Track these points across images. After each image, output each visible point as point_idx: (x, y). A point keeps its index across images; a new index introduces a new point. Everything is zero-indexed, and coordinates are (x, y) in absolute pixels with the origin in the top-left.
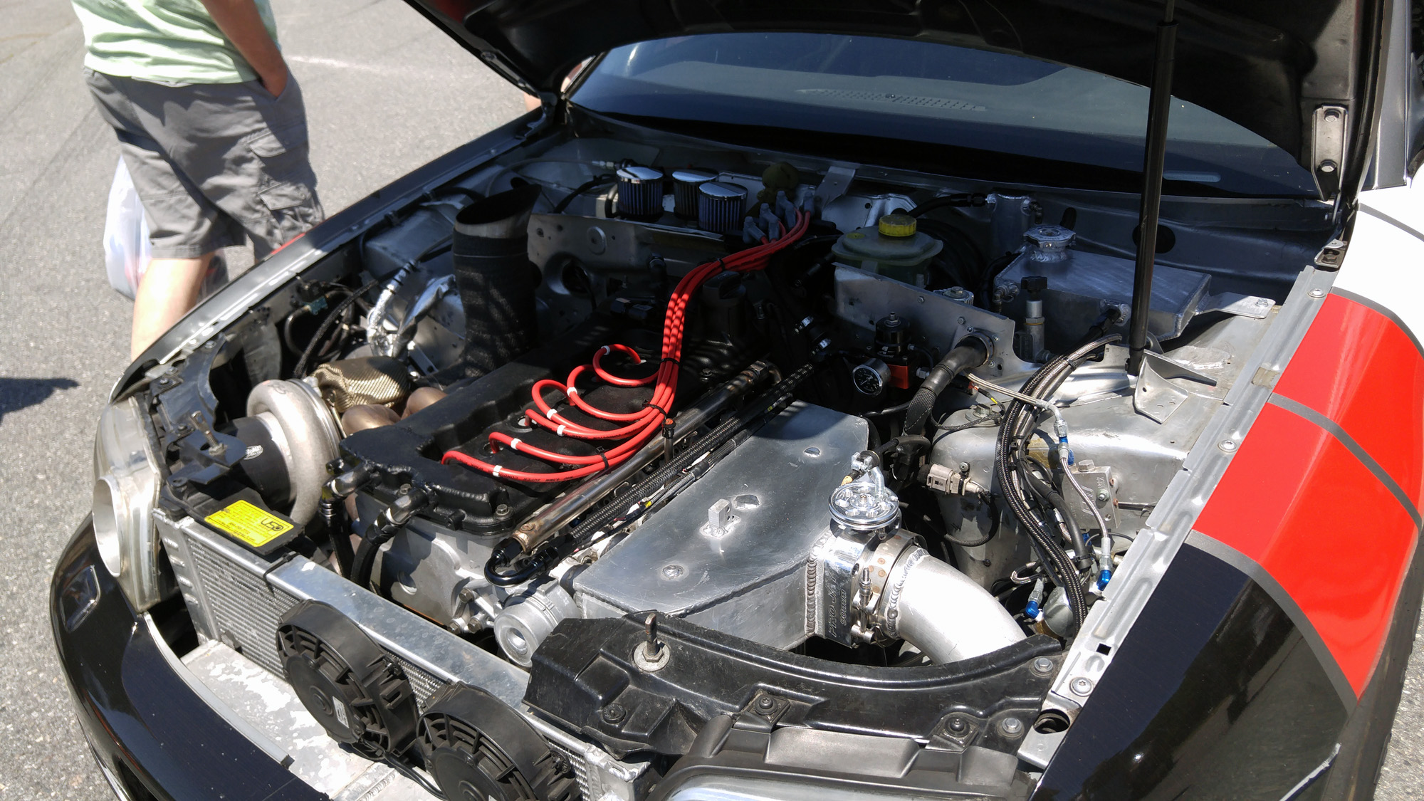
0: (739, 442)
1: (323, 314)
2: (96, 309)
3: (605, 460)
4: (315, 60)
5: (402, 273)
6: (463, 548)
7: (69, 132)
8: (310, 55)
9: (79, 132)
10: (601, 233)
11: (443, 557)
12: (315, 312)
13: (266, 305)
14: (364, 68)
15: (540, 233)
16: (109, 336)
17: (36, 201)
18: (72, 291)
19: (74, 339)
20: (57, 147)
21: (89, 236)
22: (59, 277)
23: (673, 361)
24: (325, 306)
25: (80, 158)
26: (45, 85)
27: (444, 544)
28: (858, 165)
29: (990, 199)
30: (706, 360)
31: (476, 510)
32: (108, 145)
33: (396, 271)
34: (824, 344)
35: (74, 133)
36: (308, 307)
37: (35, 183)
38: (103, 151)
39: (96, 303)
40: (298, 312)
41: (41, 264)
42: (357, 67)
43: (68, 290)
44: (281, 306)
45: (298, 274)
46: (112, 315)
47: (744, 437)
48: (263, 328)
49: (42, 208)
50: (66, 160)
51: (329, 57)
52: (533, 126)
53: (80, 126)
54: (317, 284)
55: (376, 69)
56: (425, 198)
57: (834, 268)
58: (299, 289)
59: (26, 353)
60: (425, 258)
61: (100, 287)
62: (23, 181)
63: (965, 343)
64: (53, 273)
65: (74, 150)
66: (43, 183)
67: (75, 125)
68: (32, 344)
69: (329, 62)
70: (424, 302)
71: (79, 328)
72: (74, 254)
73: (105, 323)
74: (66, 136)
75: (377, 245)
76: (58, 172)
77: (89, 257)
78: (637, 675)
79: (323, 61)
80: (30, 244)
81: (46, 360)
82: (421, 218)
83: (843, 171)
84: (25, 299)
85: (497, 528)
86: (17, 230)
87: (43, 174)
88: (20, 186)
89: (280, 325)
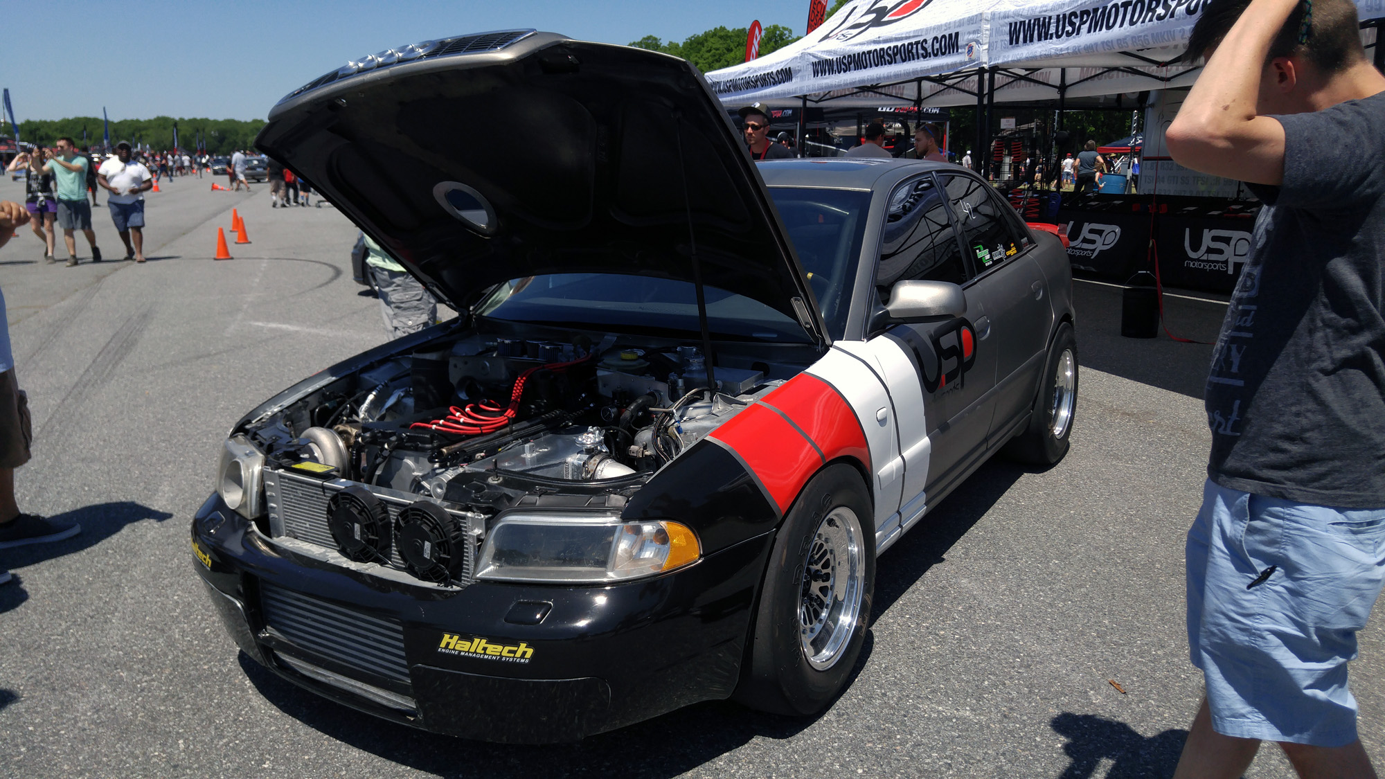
0: (544, 435)
1: (335, 409)
2: (129, 470)
3: (481, 430)
4: (273, 325)
5: (380, 386)
6: (416, 461)
7: (83, 370)
8: (269, 322)
9: (91, 369)
10: (488, 364)
11: (408, 466)
12: (331, 408)
13: (307, 399)
14: (314, 331)
15: (455, 366)
16: (141, 484)
17: (67, 411)
18: (108, 460)
19: (116, 485)
20: (76, 379)
21: (114, 431)
22: (97, 454)
23: (517, 402)
24: (336, 405)
25: (96, 385)
26: (54, 340)
27: (409, 462)
28: (618, 335)
29: (678, 349)
30: (533, 406)
31: (424, 441)
32: (116, 378)
33: (377, 386)
34: (592, 405)
35: (87, 370)
36: (327, 404)
37: (63, 400)
38: (113, 382)
39: (128, 467)
40: (323, 406)
41: (82, 447)
42: (307, 330)
43: (105, 460)
44: (313, 401)
45: (324, 387)
46: (141, 473)
47: (547, 433)
48: (304, 412)
49: (73, 415)
50: (85, 387)
51: (284, 323)
52: (453, 326)
53: (90, 366)
54: (333, 393)
55: (324, 332)
56: (392, 356)
57: (596, 370)
58: (324, 395)
59: (83, 493)
60: (392, 380)
61: (129, 459)
62: (54, 399)
63: (649, 394)
64: (92, 451)
65: (90, 380)
66: (70, 400)
67: (87, 366)
68: (86, 488)
69: (284, 326)
70: (391, 402)
71: (118, 480)
72: (105, 441)
73: (137, 477)
74: (81, 371)
75: (366, 376)
76: (81, 394)
77: (117, 442)
78: (489, 486)
79: (280, 326)
80: (70, 435)
81: (99, 496)
82: (390, 365)
83: (611, 338)
84: (74, 466)
85: (432, 449)
86: (57, 427)
87: (69, 395)
88: (52, 402)
89: (312, 412)
